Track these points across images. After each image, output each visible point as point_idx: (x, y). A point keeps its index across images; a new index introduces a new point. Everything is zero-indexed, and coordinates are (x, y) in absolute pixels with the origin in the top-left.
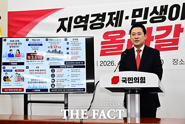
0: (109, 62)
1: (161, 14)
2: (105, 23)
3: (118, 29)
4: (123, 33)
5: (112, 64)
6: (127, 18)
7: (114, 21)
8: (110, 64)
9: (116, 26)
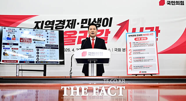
0: (67, 49)
1: (98, 23)
2: (65, 26)
3: (73, 30)
4: (75, 32)
5: (69, 50)
6: (78, 24)
7: (70, 25)
8: (67, 51)
9: (71, 28)
